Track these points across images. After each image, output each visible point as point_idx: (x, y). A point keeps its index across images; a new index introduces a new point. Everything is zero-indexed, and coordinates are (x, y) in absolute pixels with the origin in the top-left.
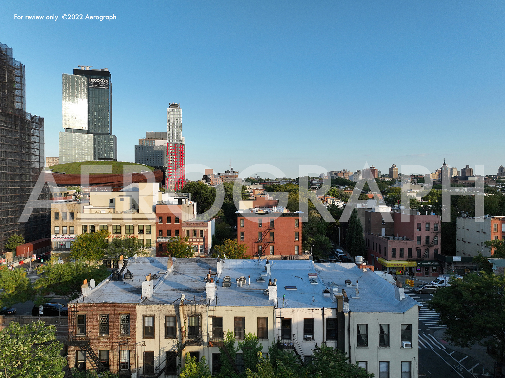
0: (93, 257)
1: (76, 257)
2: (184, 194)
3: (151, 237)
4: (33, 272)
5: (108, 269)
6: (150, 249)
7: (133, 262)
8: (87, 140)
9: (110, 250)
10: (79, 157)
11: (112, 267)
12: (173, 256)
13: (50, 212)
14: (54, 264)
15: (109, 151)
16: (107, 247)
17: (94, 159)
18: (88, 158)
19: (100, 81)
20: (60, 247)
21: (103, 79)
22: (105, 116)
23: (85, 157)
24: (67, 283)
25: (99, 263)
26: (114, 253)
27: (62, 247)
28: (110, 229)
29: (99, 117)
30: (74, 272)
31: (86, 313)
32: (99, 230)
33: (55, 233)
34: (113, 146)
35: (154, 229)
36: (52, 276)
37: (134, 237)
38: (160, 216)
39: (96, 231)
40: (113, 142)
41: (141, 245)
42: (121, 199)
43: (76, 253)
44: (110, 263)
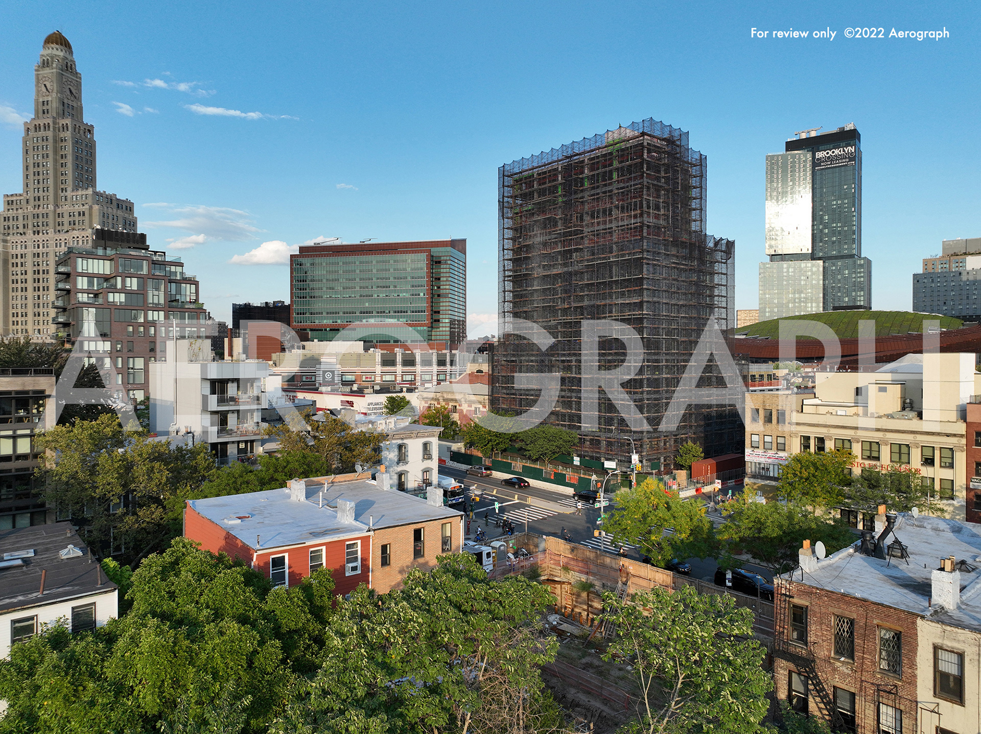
0: (821, 499)
1: (789, 494)
3: (955, 475)
4: (716, 510)
5: (851, 530)
6: (951, 502)
7: (909, 523)
8: (810, 273)
9: (856, 492)
10: (795, 307)
11: (860, 526)
14: (750, 501)
15: (854, 291)
16: (849, 484)
17: (824, 308)
18: (812, 307)
19: (837, 152)
20: (759, 472)
21: (843, 147)
22: (847, 221)
23: (806, 307)
24: (772, 539)
25: (833, 514)
26: (865, 499)
27: (763, 472)
28: (857, 449)
29: (835, 225)
30: (785, 523)
31: (807, 604)
32: (833, 448)
33: (752, 447)
34: (862, 279)
35: (961, 459)
36: (745, 523)
37: (910, 470)
39: (827, 450)
40: (863, 272)
41: (928, 491)
42: (879, 387)
43: (789, 489)
44: (856, 518)
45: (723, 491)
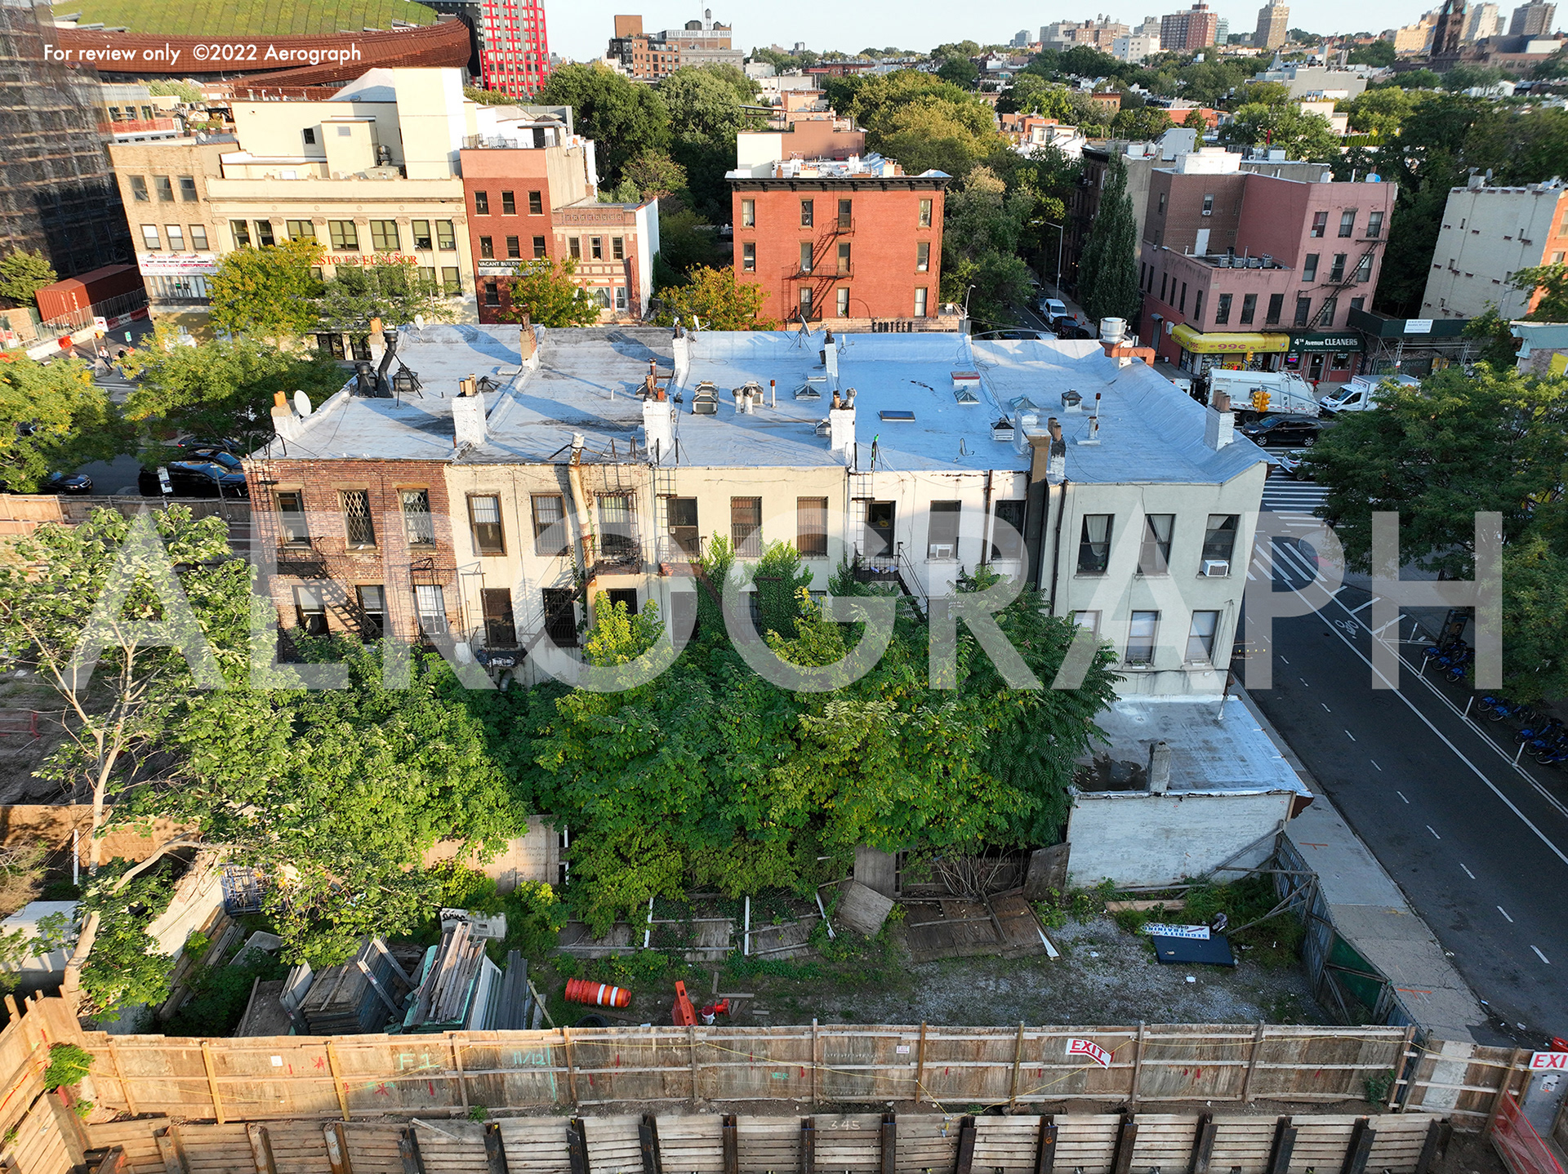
0: (285, 324)
1: (232, 324)
2: (549, 111)
3: (458, 259)
5: (338, 363)
6: (459, 298)
7: (414, 339)
9: (334, 304)
11: (349, 356)
12: (535, 320)
13: (113, 176)
14: (171, 345)
16: (321, 293)
20: (173, 294)
24: (223, 402)
25: (307, 345)
26: (349, 313)
27: (179, 293)
28: (323, 235)
30: (238, 371)
31: (300, 486)
32: (287, 238)
33: (148, 249)
35: (463, 233)
36: (172, 385)
37: (402, 259)
38: (481, 189)
39: (278, 241)
41: (429, 288)
42: (339, 128)
43: (230, 314)
44: (341, 344)
45: (115, 335)
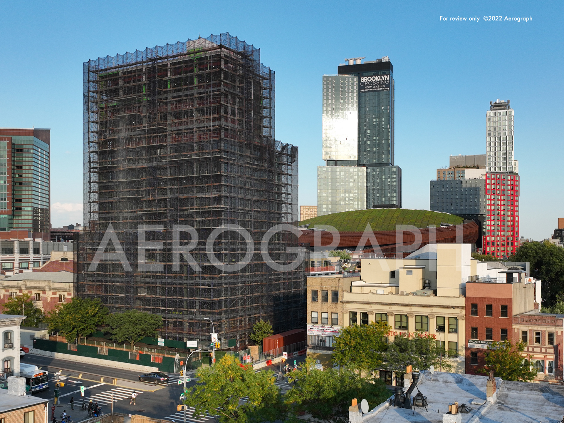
0: (365, 363)
1: (341, 361)
2: (517, 265)
3: (458, 338)
4: (283, 378)
5: (387, 387)
6: (456, 359)
7: (428, 378)
8: (356, 177)
9: (391, 356)
11: (394, 383)
12: (496, 375)
13: (306, 290)
14: (311, 369)
15: (389, 192)
16: (385, 350)
17: (367, 206)
18: (358, 205)
19: (376, 78)
20: (318, 344)
21: (381, 75)
22: (384, 136)
23: (353, 205)
25: (374, 375)
26: (397, 361)
27: (321, 344)
28: (391, 321)
29: (375, 138)
30: (338, 385)
32: (374, 321)
33: (312, 322)
34: (395, 183)
35: (462, 325)
37: (428, 336)
38: (474, 302)
39: (370, 323)
40: (396, 178)
41: (440, 352)
42: (408, 271)
43: (341, 356)
44: (391, 376)
45: (290, 361)
